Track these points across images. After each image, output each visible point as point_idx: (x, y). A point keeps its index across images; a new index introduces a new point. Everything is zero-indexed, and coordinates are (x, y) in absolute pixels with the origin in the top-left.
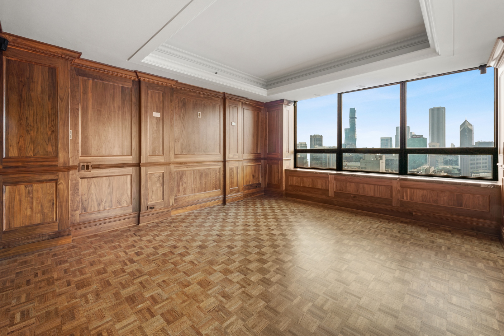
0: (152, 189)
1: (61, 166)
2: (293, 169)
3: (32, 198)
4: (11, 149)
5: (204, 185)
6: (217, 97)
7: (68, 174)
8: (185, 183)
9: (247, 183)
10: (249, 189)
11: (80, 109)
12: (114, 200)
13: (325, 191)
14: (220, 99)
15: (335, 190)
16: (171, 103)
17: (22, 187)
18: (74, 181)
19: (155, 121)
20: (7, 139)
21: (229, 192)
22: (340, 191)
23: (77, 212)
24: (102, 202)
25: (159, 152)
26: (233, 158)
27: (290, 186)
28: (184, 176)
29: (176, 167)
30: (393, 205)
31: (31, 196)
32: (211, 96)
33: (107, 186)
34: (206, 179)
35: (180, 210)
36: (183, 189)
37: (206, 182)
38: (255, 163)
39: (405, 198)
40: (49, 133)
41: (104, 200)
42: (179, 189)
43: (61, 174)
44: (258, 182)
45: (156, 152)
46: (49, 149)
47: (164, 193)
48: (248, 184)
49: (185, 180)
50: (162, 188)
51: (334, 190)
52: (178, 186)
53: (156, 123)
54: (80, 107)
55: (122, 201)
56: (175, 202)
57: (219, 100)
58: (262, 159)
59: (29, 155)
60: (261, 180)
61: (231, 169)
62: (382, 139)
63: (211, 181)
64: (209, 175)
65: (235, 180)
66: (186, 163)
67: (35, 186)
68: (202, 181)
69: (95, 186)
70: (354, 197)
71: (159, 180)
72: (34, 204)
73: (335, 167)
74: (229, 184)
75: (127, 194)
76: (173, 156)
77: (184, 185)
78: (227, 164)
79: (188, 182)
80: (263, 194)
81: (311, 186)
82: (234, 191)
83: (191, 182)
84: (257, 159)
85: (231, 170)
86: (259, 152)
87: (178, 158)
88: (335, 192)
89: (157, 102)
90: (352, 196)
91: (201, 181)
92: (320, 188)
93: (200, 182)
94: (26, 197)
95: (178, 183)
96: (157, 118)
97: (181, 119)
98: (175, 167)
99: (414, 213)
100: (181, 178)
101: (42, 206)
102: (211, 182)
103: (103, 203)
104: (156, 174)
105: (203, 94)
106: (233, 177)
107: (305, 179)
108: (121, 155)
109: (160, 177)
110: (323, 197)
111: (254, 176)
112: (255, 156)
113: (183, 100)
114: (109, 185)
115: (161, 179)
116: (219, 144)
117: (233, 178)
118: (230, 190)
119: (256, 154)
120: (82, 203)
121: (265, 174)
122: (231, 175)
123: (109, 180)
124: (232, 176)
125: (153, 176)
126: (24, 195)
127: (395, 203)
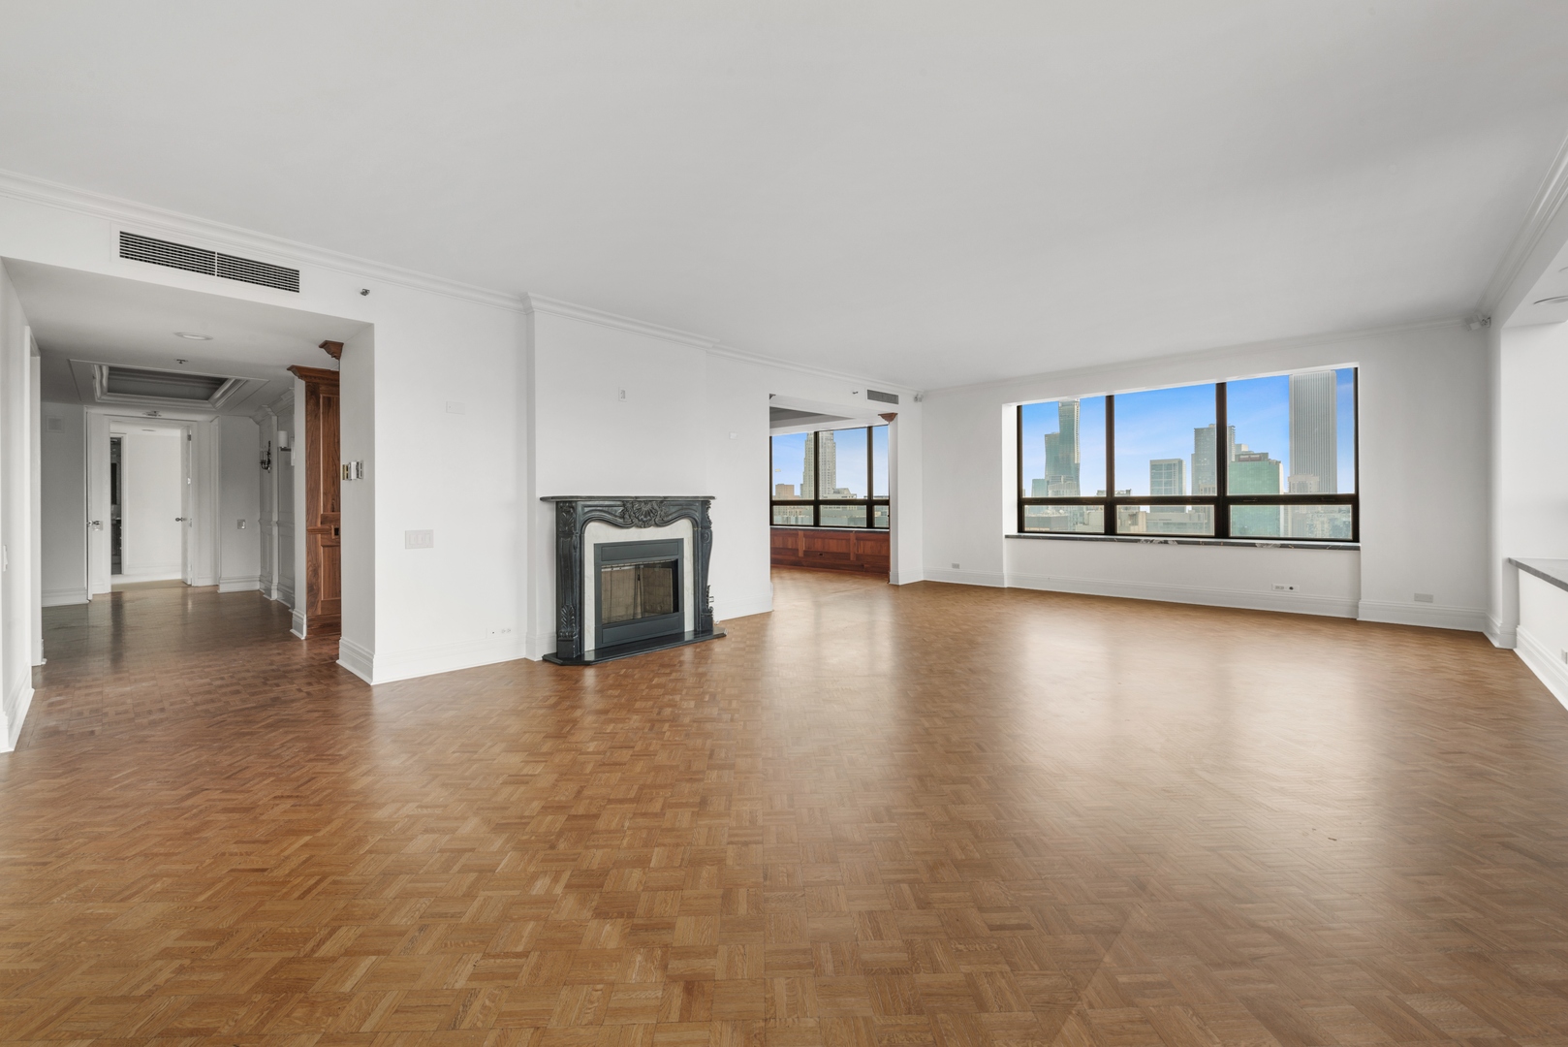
39: (868, 553)
62: (1156, 466)
88: (805, 552)
127: (852, 558)
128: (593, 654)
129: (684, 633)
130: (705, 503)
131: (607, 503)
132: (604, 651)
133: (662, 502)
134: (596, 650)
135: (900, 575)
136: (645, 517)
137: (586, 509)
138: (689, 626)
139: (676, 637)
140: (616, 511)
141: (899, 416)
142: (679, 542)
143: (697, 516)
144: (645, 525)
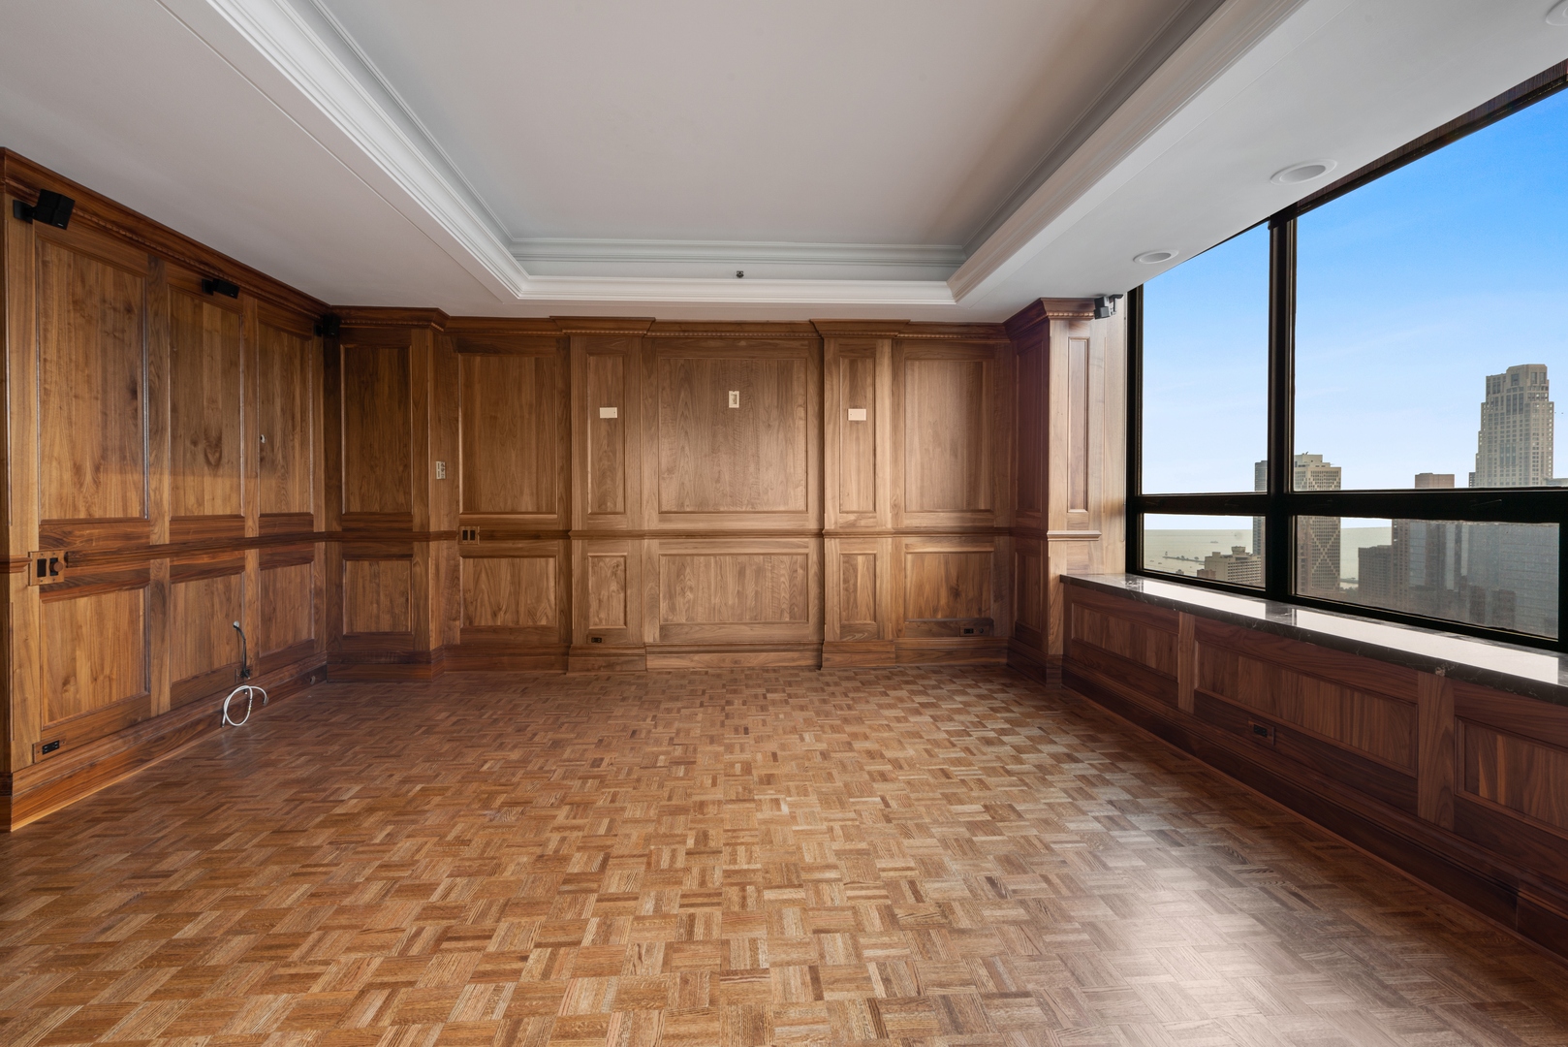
0: (600, 594)
1: (417, 530)
2: (1122, 582)
3: (378, 585)
4: (352, 498)
5: (749, 602)
6: (794, 339)
7: (428, 546)
8: (691, 588)
9: (921, 615)
10: (931, 634)
11: (460, 419)
12: (522, 609)
13: (1166, 684)
14: (806, 342)
15: (1196, 686)
16: (649, 377)
17: (366, 564)
18: (452, 562)
19: (604, 429)
20: (347, 483)
21: (838, 632)
22: (1214, 691)
23: (457, 623)
24: (500, 609)
25: (615, 505)
26: (853, 525)
27: (1078, 643)
28: (688, 570)
29: (664, 544)
30: (1422, 814)
31: (377, 581)
32: (772, 339)
33: (509, 578)
34: (756, 583)
35: (673, 660)
36: (684, 604)
37: (757, 592)
38: (961, 545)
40: (401, 469)
41: (504, 608)
42: (674, 605)
43: (416, 545)
44: (977, 616)
45: (609, 504)
46: (401, 499)
47: (628, 609)
48: (927, 617)
49: (689, 580)
50: (622, 595)
51: (1192, 683)
52: (671, 596)
53: (608, 434)
54: (460, 414)
55: (538, 615)
56: (660, 635)
57: (802, 345)
58: (999, 531)
59: (374, 510)
60: (993, 609)
61: (848, 560)
63: (773, 592)
64: (769, 574)
65: (863, 598)
66: (690, 535)
67: (383, 564)
68: (743, 587)
69: (488, 576)
70: (1259, 730)
71: (614, 574)
72: (382, 597)
74: (837, 609)
75: (549, 600)
76: (655, 515)
77: (690, 595)
78: (831, 542)
79: (701, 587)
80: (1004, 661)
81: (1127, 654)
82: (859, 632)
83: (709, 588)
84: (976, 531)
85: (847, 565)
86: (983, 508)
87: (670, 521)
88: (1197, 693)
89: (610, 383)
90: (1251, 723)
91: (741, 589)
92: (1153, 664)
93: (738, 591)
94: (371, 581)
95: (669, 586)
96: (609, 420)
97: (679, 415)
98: (660, 544)
99: (1523, 893)
100: (678, 576)
101: (391, 601)
102: (776, 595)
103: (502, 613)
104: (607, 560)
105: (744, 339)
106: (855, 585)
107: (1114, 621)
108: (535, 510)
109: (617, 566)
110: (1159, 708)
111: (955, 593)
112: (963, 519)
113: (683, 365)
114: (513, 576)
115: (620, 573)
116: (803, 483)
117: (855, 591)
118: (843, 626)
119: (969, 515)
120: (466, 607)
121: (1010, 589)
122: (846, 581)
123: (513, 565)
124: (852, 582)
125: (601, 564)
126: (368, 578)
127: (1428, 804)
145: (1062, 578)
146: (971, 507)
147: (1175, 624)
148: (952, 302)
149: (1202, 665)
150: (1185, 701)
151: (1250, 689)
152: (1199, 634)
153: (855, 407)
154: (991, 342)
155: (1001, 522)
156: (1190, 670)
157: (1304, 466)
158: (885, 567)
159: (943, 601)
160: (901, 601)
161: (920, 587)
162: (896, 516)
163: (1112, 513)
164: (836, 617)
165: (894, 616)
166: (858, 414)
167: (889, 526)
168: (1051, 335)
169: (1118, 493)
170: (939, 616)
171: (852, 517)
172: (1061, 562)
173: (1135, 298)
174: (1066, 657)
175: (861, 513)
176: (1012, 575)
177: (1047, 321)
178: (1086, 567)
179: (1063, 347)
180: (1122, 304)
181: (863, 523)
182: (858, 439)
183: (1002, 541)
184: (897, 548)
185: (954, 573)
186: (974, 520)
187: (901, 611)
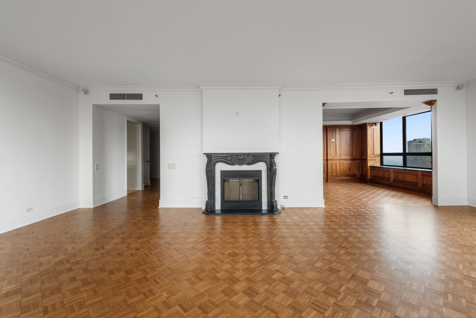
2: (380, 166)
9: (344, 173)
10: (345, 176)
13: (389, 179)
22: (396, 179)
26: (333, 158)
27: (373, 176)
30: (419, 186)
38: (350, 161)
39: (424, 183)
44: (353, 173)
58: (357, 159)
60: (356, 172)
61: (332, 164)
65: (334, 170)
70: (402, 182)
73: (402, 165)
78: (329, 161)
80: (358, 181)
81: (382, 176)
82: (334, 176)
84: (353, 159)
86: (354, 155)
88: (393, 179)
92: (387, 177)
99: (427, 191)
106: (333, 168)
107: (380, 172)
110: (388, 182)
111: (350, 170)
112: (351, 157)
118: (331, 175)
119: (352, 157)
121: (360, 169)
122: (331, 168)
127: (420, 185)
128: (220, 211)
129: (262, 210)
130: (272, 156)
131: (224, 155)
132: (225, 211)
133: (249, 155)
134: (221, 210)
135: (438, 199)
136: (241, 161)
137: (216, 158)
138: (265, 207)
139: (258, 211)
140: (228, 159)
141: (438, 102)
142: (260, 172)
143: (268, 160)
144: (241, 164)
145: (370, 166)
146: (352, 155)
147: (390, 171)
148: (351, 123)
149: (394, 176)
150: (392, 181)
151: (400, 177)
152: (394, 172)
153: (333, 139)
154: (355, 128)
155: (357, 158)
156: (392, 176)
157: (424, 142)
158: (338, 165)
159: (348, 171)
160: (340, 171)
161: (344, 169)
162: (339, 157)
163: (378, 156)
164: (330, 173)
165: (339, 173)
166: (333, 140)
167: (339, 159)
168: (368, 128)
169: (379, 153)
170: (347, 174)
171: (332, 157)
172: (370, 163)
173: (381, 123)
174: (371, 179)
175: (334, 156)
176: (360, 167)
177: (367, 126)
178: (374, 164)
179: (370, 130)
180: (379, 124)
181: (334, 158)
182: (333, 144)
183: (358, 161)
184: (340, 162)
185: (349, 166)
186: (353, 157)
187: (340, 172)
